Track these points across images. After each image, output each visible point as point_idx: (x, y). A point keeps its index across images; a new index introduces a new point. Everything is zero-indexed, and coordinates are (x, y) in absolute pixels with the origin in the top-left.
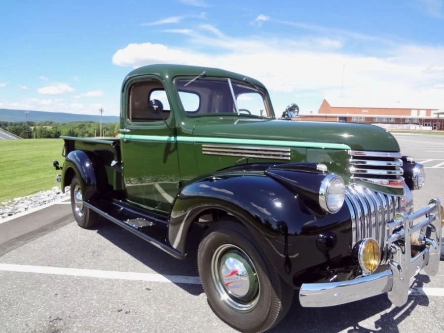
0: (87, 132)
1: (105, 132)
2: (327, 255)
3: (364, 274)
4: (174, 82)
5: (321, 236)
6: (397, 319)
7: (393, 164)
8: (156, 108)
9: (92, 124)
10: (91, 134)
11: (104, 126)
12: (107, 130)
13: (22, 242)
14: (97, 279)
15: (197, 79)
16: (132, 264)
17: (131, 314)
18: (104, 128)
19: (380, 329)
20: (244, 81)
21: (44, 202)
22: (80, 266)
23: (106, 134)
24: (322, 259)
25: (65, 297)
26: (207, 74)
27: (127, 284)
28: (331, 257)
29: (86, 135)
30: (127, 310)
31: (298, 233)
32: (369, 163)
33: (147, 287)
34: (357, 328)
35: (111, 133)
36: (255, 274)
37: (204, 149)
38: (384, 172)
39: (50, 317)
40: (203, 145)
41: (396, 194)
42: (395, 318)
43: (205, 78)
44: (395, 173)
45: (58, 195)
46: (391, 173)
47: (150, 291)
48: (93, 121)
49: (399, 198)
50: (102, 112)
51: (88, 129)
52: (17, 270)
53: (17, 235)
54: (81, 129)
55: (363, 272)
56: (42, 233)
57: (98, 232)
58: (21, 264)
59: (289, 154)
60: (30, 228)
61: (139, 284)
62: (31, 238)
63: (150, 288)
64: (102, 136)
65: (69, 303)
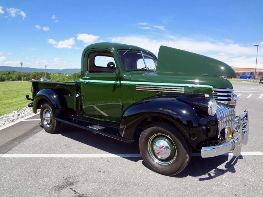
0: (11, 78)
1: (23, 78)
2: (207, 136)
3: (226, 142)
4: (118, 53)
5: (204, 127)
6: (233, 164)
7: (230, 94)
8: (112, 66)
9: (15, 73)
10: (14, 79)
11: (22, 74)
12: (25, 76)
13: (17, 142)
14: (77, 158)
15: (128, 51)
16: (92, 150)
17: (106, 173)
18: (23, 75)
19: (227, 169)
20: (147, 53)
21: (13, 120)
22: (62, 152)
23: (24, 79)
24: (205, 138)
25: (65, 168)
26: (132, 49)
27: (95, 159)
28: (209, 137)
29: (11, 79)
30: (103, 171)
31: (197, 126)
32: (218, 94)
33: (107, 160)
34: (217, 169)
35: (28, 78)
36: (174, 147)
37: (137, 88)
38: (226, 98)
39: (64, 178)
40: (137, 86)
41: (232, 108)
42: (232, 164)
43: (131, 51)
44: (230, 98)
45: (19, 116)
46: (229, 98)
47: (110, 162)
48: (15, 71)
49: (233, 110)
50: (21, 65)
51: (12, 75)
52: (27, 157)
53: (11, 139)
54: (8, 76)
55: (226, 141)
56: (26, 137)
57: (62, 135)
58: (26, 154)
59: (184, 90)
60: (17, 135)
61: (102, 159)
62: (21, 140)
63: (109, 160)
64: (22, 80)
65: (69, 170)
